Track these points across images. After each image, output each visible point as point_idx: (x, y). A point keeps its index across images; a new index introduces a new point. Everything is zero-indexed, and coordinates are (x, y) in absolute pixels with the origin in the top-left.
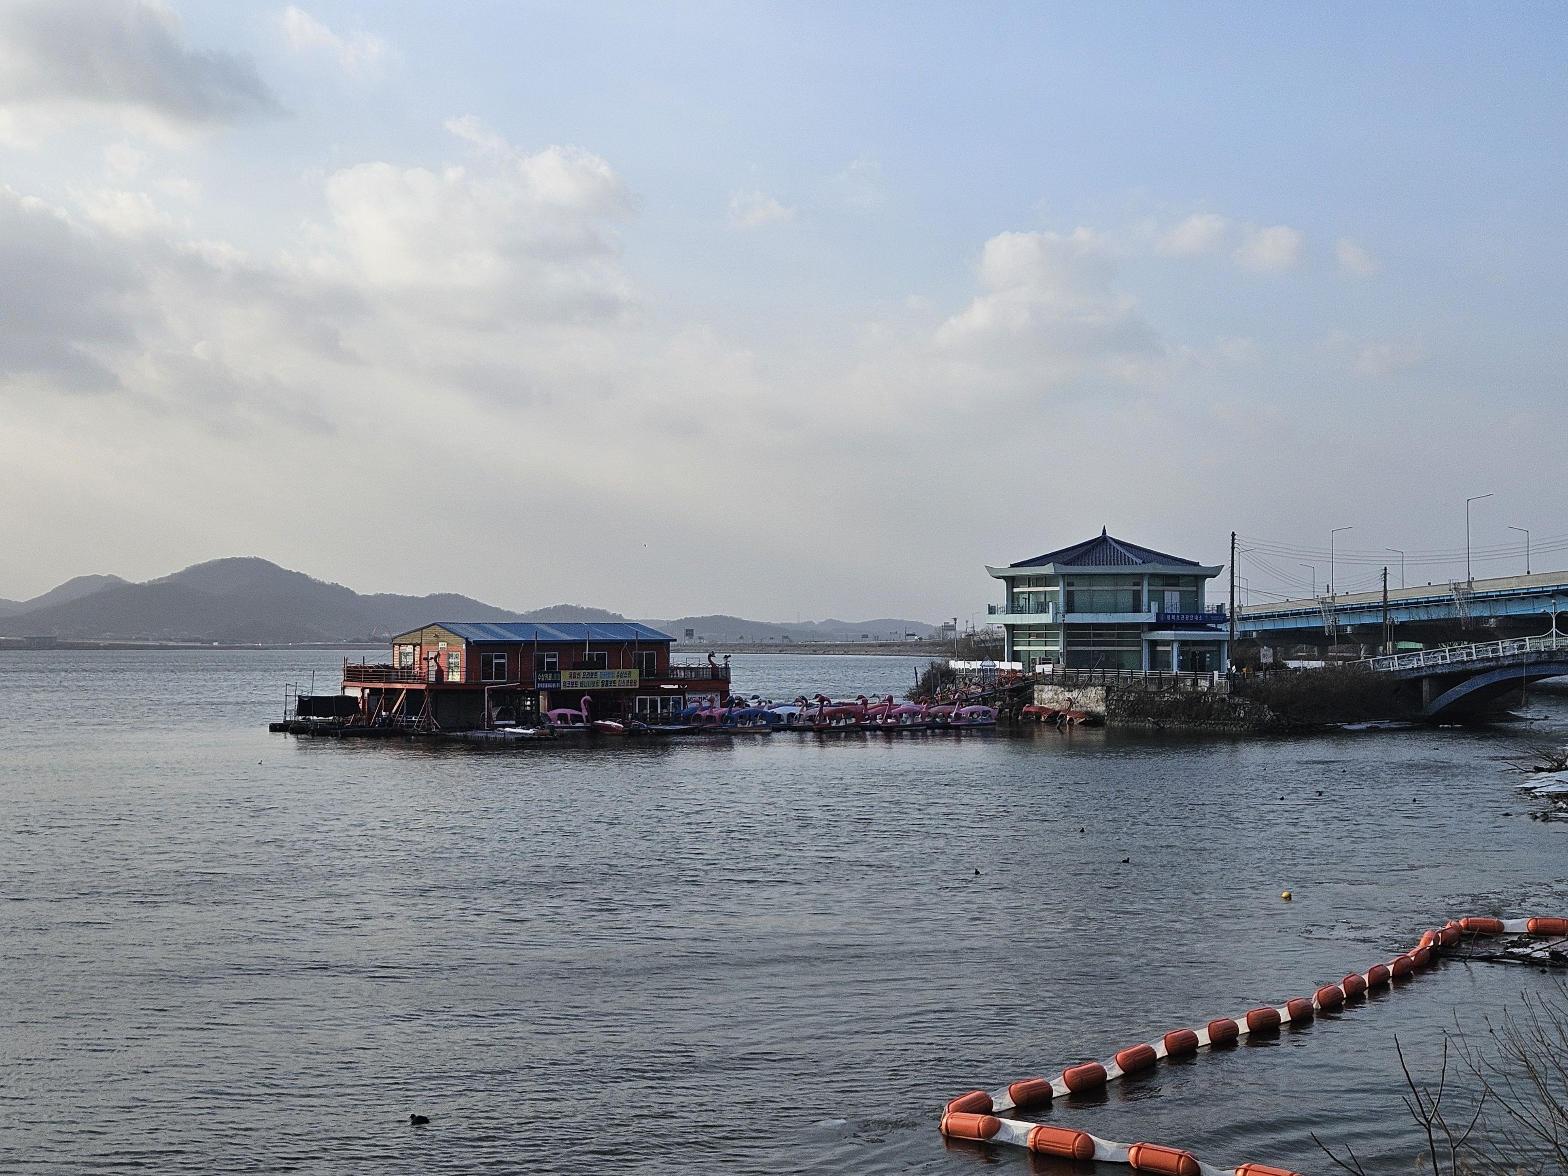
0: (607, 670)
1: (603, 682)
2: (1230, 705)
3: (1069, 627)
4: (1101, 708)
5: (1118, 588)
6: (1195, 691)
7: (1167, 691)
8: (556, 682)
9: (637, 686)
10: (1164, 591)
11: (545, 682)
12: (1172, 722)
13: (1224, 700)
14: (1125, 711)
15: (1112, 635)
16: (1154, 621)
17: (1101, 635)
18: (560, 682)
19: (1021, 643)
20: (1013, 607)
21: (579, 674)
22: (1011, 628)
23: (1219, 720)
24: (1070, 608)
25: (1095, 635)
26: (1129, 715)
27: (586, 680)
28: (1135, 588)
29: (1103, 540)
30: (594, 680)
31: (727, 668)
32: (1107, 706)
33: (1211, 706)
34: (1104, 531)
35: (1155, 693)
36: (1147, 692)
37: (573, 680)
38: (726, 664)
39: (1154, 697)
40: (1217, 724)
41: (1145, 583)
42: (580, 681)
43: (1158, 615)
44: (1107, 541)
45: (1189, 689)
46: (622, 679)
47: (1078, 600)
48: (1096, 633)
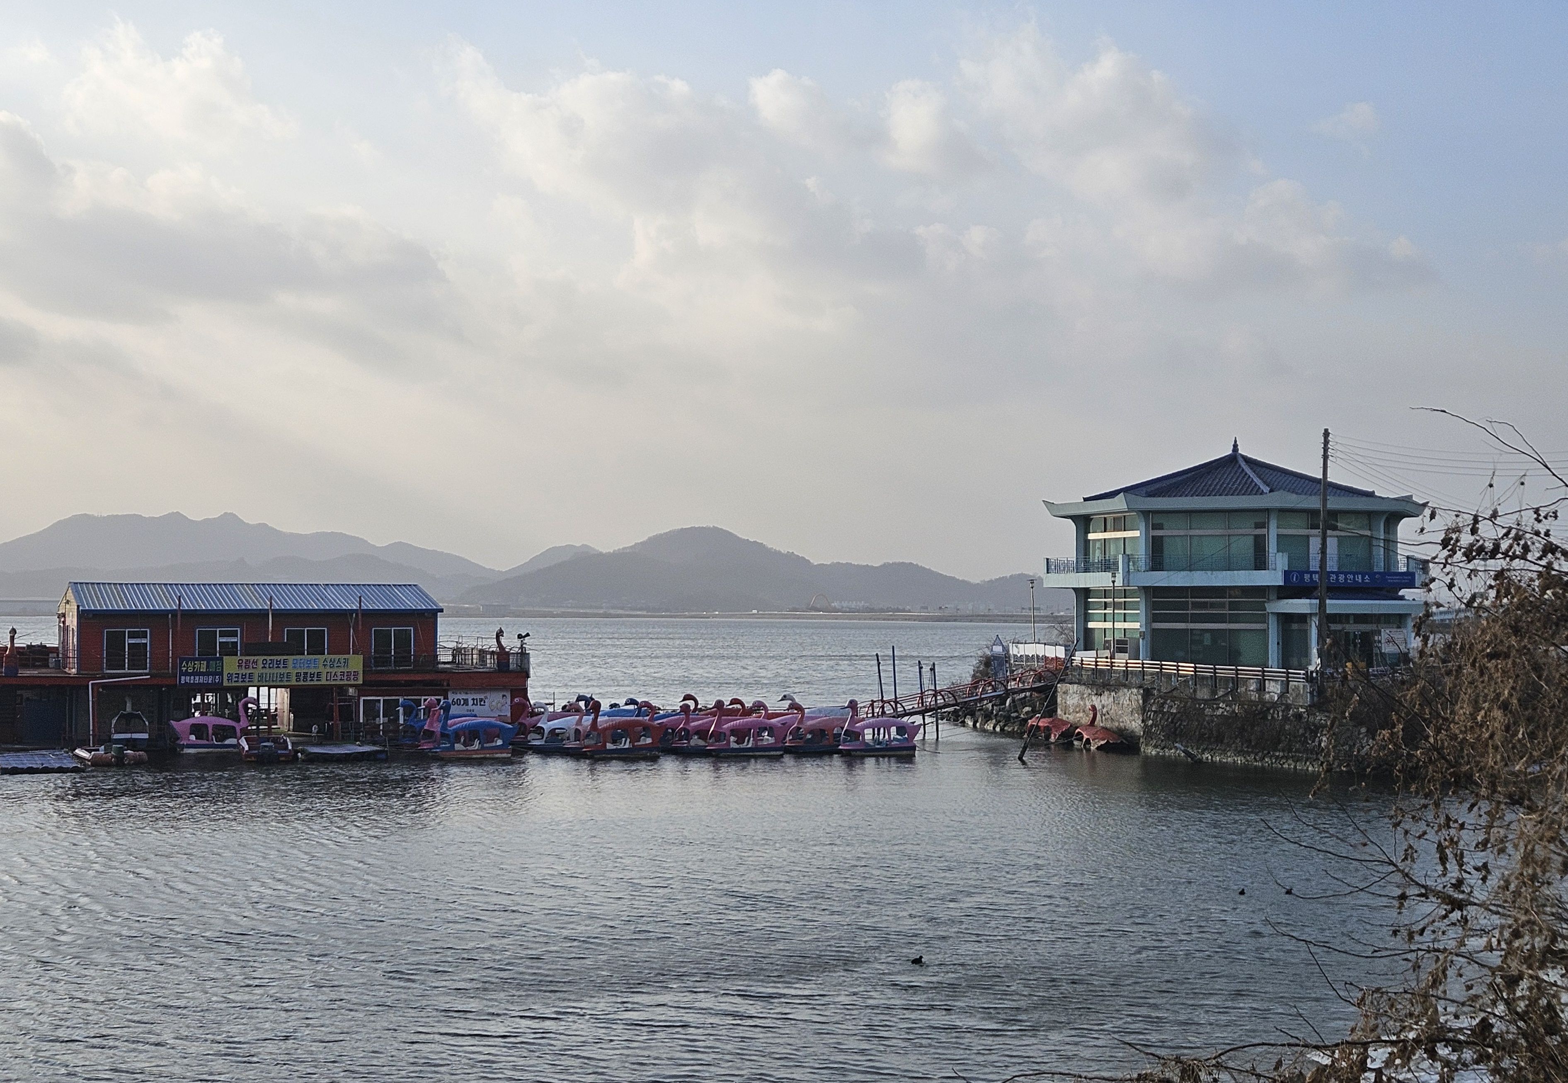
0: (306, 656)
1: (298, 675)
2: (1307, 727)
3: (1152, 593)
4: (1135, 724)
5: (1231, 532)
6: (1261, 701)
7: (1223, 699)
8: (214, 674)
9: (360, 682)
10: (1308, 537)
11: (194, 674)
12: (1224, 752)
13: (1299, 716)
14: (1162, 730)
15: (1222, 606)
16: (1281, 583)
17: (1204, 606)
18: (221, 674)
19: (1095, 617)
20: (1085, 564)
21: (255, 662)
22: (1084, 594)
23: (1290, 751)
24: (1157, 562)
25: (1196, 605)
26: (1167, 737)
27: (267, 671)
28: (1259, 532)
29: (1233, 460)
30: (282, 671)
31: (523, 655)
32: (1143, 721)
33: (1282, 726)
34: (1235, 446)
35: (1205, 701)
36: (1196, 699)
37: (244, 671)
38: (522, 647)
39: (1204, 709)
40: (1287, 758)
41: (1273, 524)
42: (256, 673)
43: (1287, 574)
44: (1237, 462)
45: (1254, 696)
46: (333, 671)
47: (1171, 551)
48: (1197, 602)
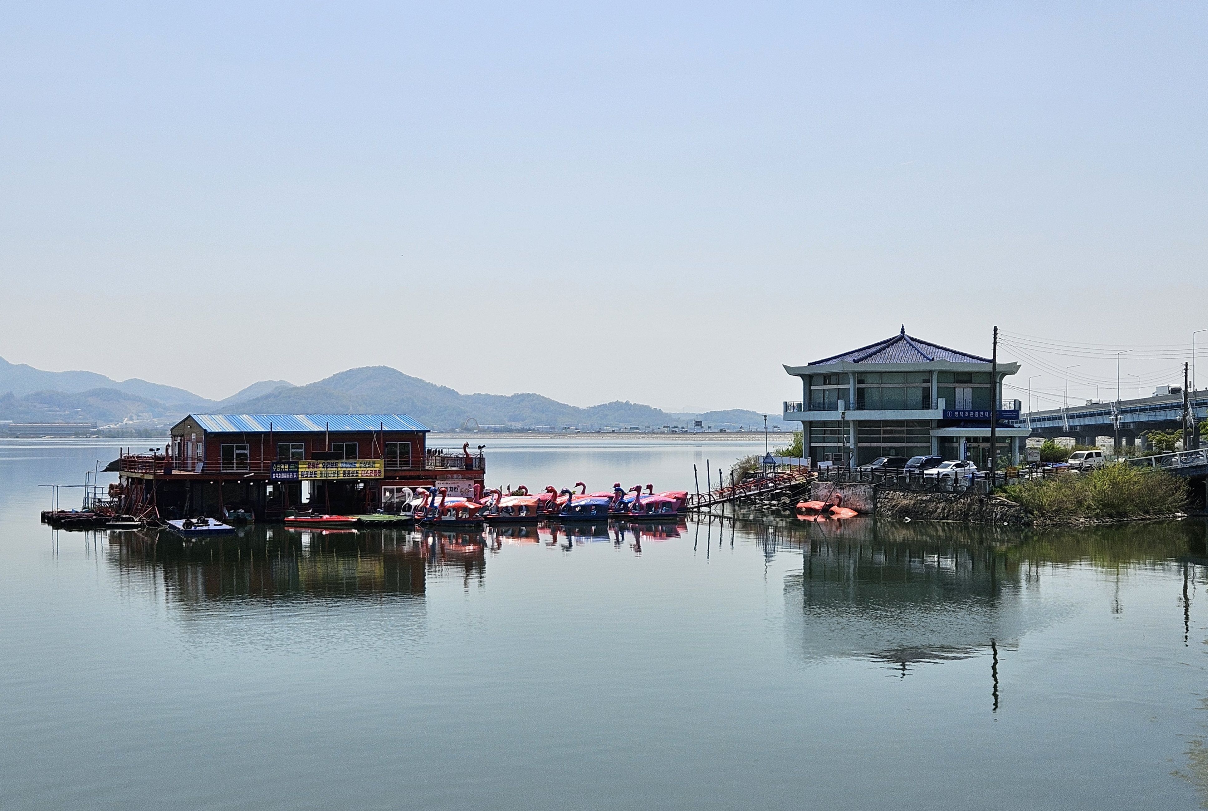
0: (350, 461)
1: (344, 472)
3: (860, 424)
5: (905, 385)
8: (293, 472)
9: (382, 476)
10: (955, 388)
11: (281, 472)
16: (941, 418)
17: (891, 432)
18: (297, 472)
19: (816, 439)
20: (810, 404)
21: (318, 464)
24: (861, 404)
25: (885, 432)
27: (326, 470)
28: (925, 385)
29: (901, 338)
30: (334, 470)
32: (874, 504)
34: (903, 329)
37: (312, 470)
41: (935, 380)
42: (319, 471)
43: (945, 412)
44: (905, 339)
46: (365, 470)
47: (870, 397)
48: (886, 430)
